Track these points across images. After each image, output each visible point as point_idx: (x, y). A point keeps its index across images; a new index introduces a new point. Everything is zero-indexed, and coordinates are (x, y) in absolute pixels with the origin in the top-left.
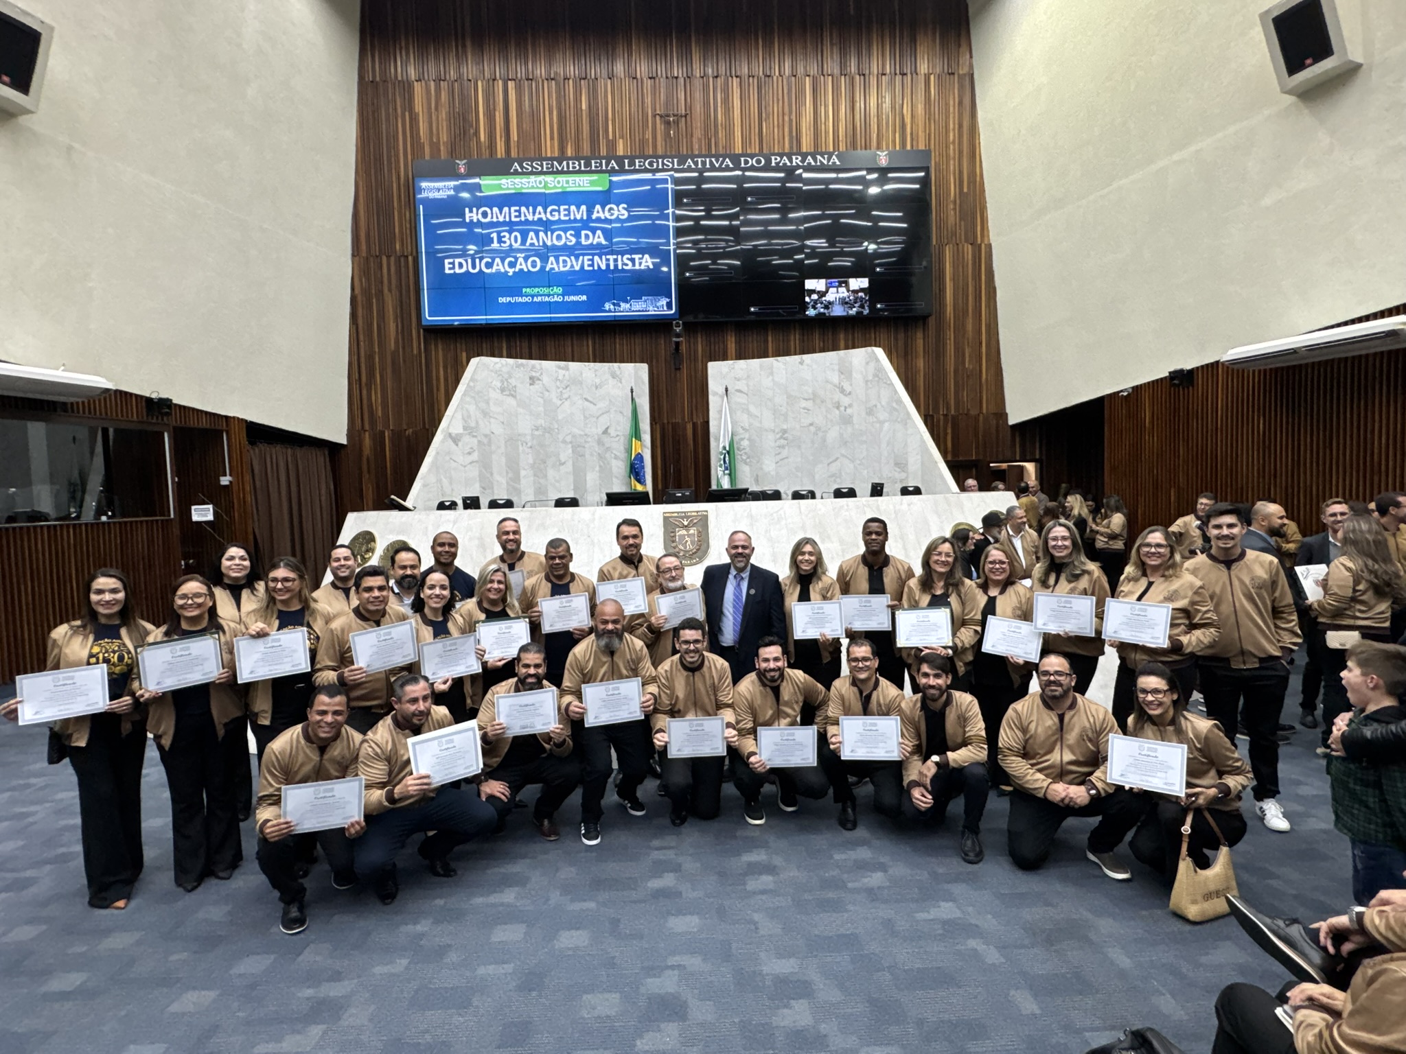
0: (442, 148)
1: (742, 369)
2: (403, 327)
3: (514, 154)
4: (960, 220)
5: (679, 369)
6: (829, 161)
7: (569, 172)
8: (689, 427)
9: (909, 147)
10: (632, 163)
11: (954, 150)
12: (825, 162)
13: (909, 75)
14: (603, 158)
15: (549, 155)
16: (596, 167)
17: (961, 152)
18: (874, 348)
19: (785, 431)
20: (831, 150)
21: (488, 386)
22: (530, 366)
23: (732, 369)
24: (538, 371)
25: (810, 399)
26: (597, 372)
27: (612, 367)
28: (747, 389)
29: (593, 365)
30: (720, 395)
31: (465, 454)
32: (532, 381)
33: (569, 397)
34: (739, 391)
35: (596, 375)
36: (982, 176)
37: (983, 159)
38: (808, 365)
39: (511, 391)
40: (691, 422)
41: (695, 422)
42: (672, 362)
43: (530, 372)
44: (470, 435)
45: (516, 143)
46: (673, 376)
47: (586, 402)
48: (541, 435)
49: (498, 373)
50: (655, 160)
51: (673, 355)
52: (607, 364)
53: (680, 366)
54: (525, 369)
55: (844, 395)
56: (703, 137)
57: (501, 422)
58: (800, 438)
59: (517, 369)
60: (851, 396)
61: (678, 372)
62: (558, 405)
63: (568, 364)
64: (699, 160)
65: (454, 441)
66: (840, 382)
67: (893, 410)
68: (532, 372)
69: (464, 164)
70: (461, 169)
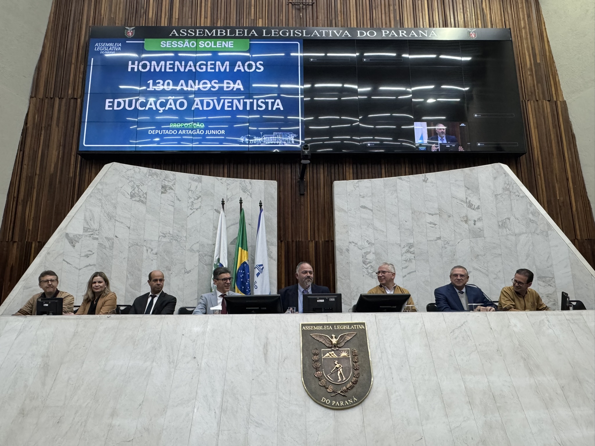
2: (64, 153)
3: (175, 24)
4: (537, 83)
5: (303, 195)
6: (428, 35)
7: (217, 37)
8: (312, 245)
11: (526, 33)
12: (426, 36)
14: (246, 28)
15: (202, 25)
16: (239, 34)
17: (531, 34)
18: (501, 164)
19: (411, 246)
21: (117, 190)
22: (164, 176)
23: (357, 187)
24: (171, 181)
25: (436, 214)
26: (229, 186)
27: (243, 183)
28: (371, 205)
29: (226, 180)
30: (345, 211)
31: (82, 256)
32: (164, 189)
33: (200, 207)
34: (364, 207)
35: (228, 189)
36: (550, 52)
37: (549, 40)
38: (432, 182)
39: (141, 197)
40: (314, 241)
41: (317, 241)
42: (298, 189)
43: (163, 181)
44: (90, 236)
45: (177, 20)
46: (297, 200)
47: (216, 213)
48: (168, 242)
49: (130, 179)
50: (287, 31)
51: (298, 182)
52: (239, 179)
53: (304, 192)
54: (158, 178)
55: (472, 209)
56: (326, 19)
57: (127, 227)
58: (428, 252)
59: (150, 177)
60: (479, 210)
61: (302, 197)
62: (189, 215)
63: (201, 177)
64: (324, 31)
65: (72, 243)
66: (467, 197)
67: (530, 222)
68: (165, 181)
69: (133, 30)
70: (129, 35)
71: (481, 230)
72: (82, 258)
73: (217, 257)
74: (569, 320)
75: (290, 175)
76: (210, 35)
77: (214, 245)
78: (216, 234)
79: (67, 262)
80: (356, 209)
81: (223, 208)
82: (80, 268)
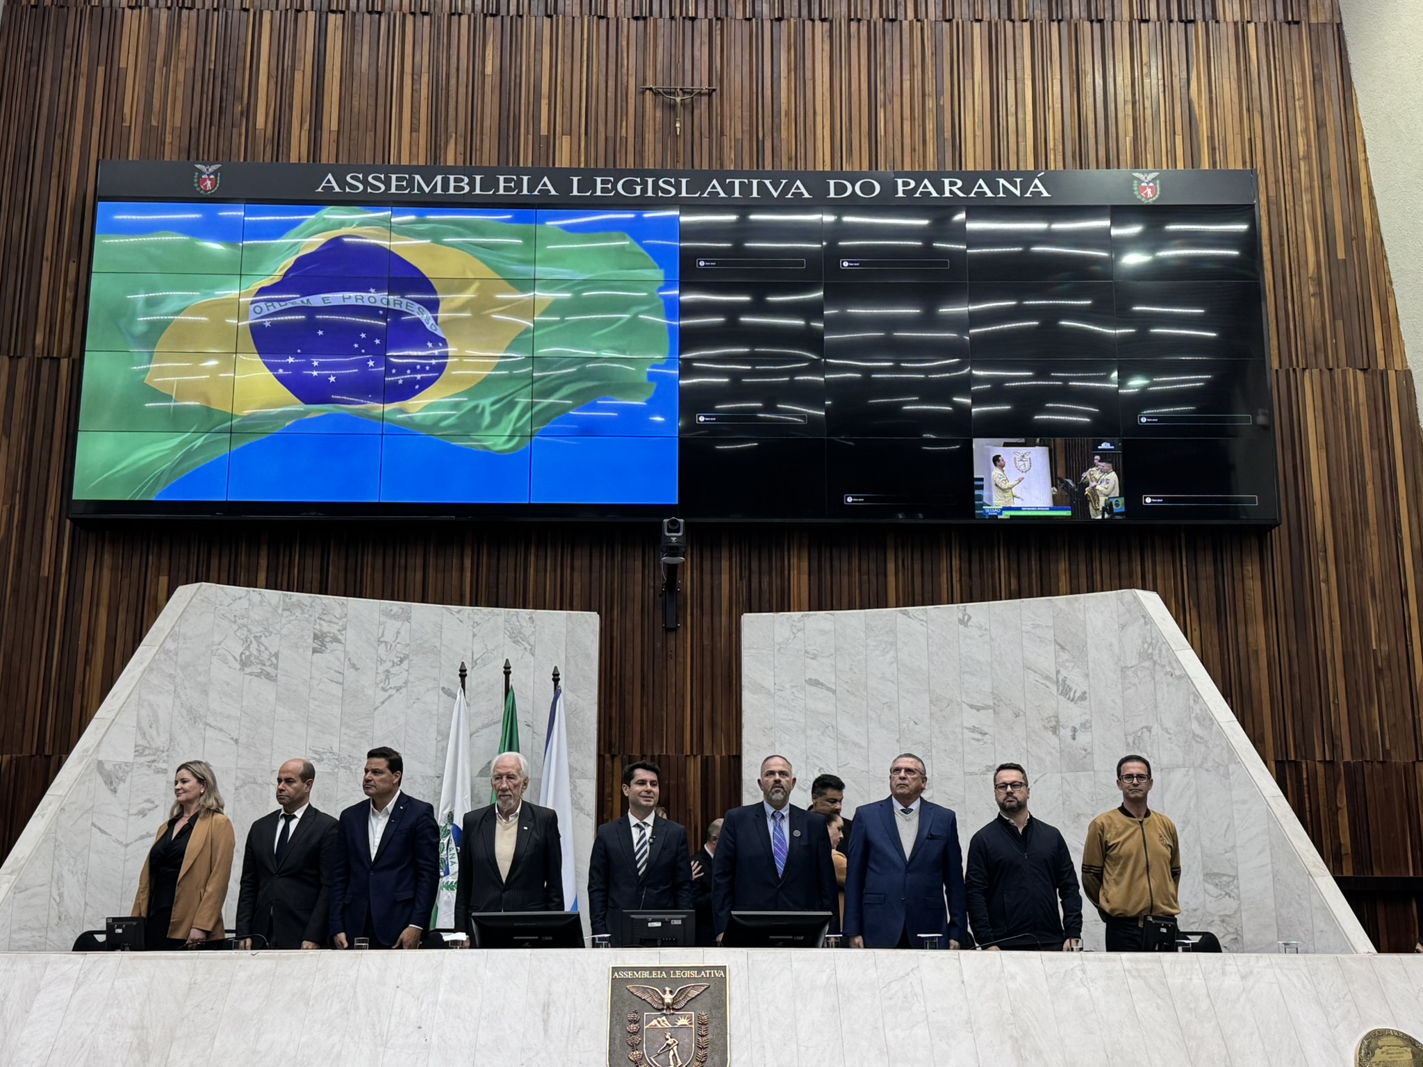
0: (168, 139)
1: (823, 632)
3: (329, 156)
4: (1334, 318)
5: (675, 629)
6: (1023, 191)
8: (694, 768)
9: (1205, 165)
10: (587, 184)
11: (1310, 173)
12: (1018, 193)
13: (1200, 25)
14: (525, 171)
15: (405, 161)
16: (506, 190)
17: (1324, 176)
18: (1139, 592)
20: (1031, 167)
21: (210, 652)
22: (319, 609)
23: (799, 631)
24: (337, 621)
25: (986, 708)
26: (478, 628)
27: (514, 618)
28: (833, 678)
29: (471, 612)
30: (769, 693)
31: (132, 815)
32: (320, 643)
33: (406, 683)
34: (816, 683)
35: (474, 635)
36: (1376, 228)
37: (1376, 193)
38: (980, 627)
39: (264, 665)
40: (699, 757)
41: (707, 757)
42: (659, 612)
43: (318, 621)
44: (150, 767)
45: (334, 136)
46: (658, 645)
47: (444, 697)
48: (329, 774)
49: (240, 621)
50: (638, 180)
51: (660, 596)
52: (502, 610)
53: (677, 622)
54: (307, 616)
55: (1069, 699)
56: (746, 137)
57: (232, 739)
58: (964, 802)
59: (287, 613)
60: (1086, 703)
61: (672, 636)
62: (378, 703)
63: (410, 607)
64: (737, 182)
65: (111, 783)
66: (1058, 668)
67: (1193, 742)
68: (322, 622)
69: (215, 173)
70: (206, 186)
71: (1088, 752)
72: (132, 819)
73: (447, 811)
74: (1129, 971)
75: (639, 576)
76: (427, 190)
77: (438, 777)
78: (444, 750)
79: (100, 829)
80: (796, 686)
81: (463, 686)
82: (129, 842)
